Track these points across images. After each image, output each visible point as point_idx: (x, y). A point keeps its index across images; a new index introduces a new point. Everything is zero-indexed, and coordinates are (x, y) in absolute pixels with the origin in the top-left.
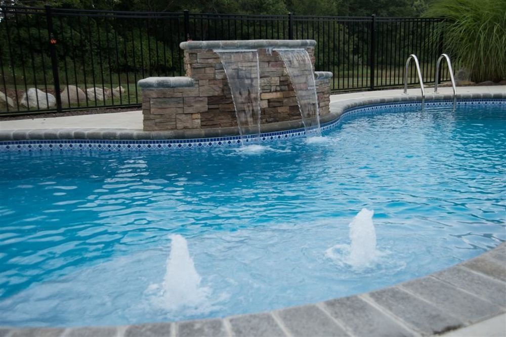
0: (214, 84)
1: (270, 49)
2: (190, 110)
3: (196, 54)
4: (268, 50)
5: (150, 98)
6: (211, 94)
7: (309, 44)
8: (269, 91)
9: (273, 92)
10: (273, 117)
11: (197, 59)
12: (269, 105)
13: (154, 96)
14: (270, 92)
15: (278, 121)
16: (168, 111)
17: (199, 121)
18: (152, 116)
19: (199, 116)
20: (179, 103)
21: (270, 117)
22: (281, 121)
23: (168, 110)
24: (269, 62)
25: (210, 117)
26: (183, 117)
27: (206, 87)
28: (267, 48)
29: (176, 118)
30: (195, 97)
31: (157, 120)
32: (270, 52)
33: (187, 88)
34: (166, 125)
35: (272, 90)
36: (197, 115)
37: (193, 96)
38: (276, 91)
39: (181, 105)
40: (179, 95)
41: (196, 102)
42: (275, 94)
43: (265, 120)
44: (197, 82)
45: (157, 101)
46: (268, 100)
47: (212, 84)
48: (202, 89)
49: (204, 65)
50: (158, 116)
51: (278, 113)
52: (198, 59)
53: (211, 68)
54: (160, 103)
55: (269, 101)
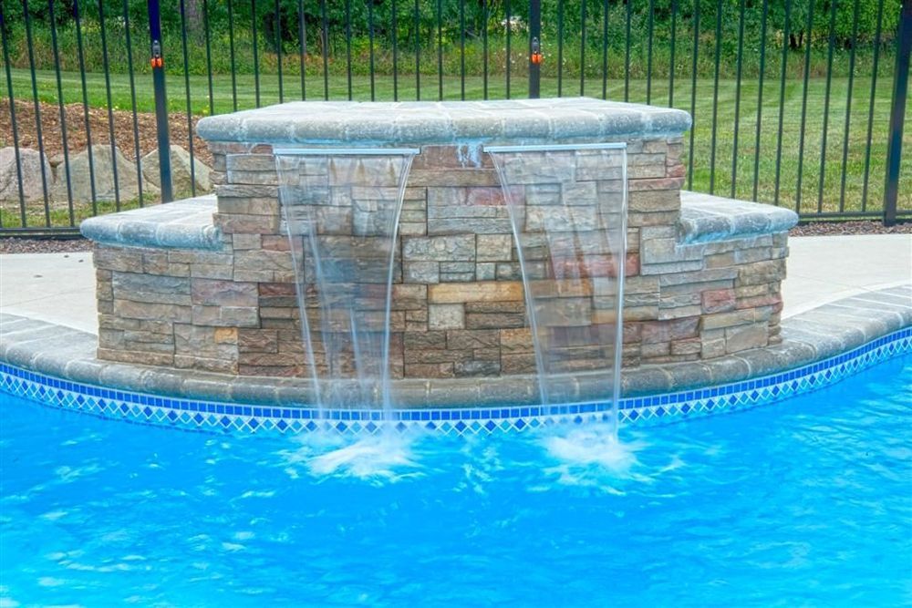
0: (277, 248)
1: (473, 146)
2: (210, 318)
3: (224, 156)
4: (465, 151)
5: (111, 271)
6: (267, 276)
7: (649, 126)
8: (469, 277)
9: (486, 280)
10: (479, 359)
11: (225, 172)
12: (466, 322)
13: (121, 266)
14: (474, 280)
15: (497, 374)
16: (154, 313)
17: (234, 350)
18: (117, 320)
19: (234, 336)
20: (182, 293)
21: (472, 359)
22: (512, 373)
23: (154, 309)
24: (467, 187)
25: (264, 342)
26: (191, 334)
27: (253, 255)
28: (460, 145)
29: (174, 335)
30: (224, 282)
31: (129, 334)
32: (474, 157)
33: (202, 252)
34: (152, 350)
35: (481, 275)
36: (228, 332)
37: (218, 277)
38: (497, 279)
39: (187, 300)
40: (183, 271)
41: (225, 296)
42: (491, 287)
43: (449, 366)
44: (228, 238)
45: (128, 282)
46: (465, 304)
47: (270, 248)
48: (243, 259)
49: (247, 191)
50: (132, 324)
51: (499, 346)
52: (229, 172)
53: (267, 201)
54: (138, 286)
55: (468, 309)
